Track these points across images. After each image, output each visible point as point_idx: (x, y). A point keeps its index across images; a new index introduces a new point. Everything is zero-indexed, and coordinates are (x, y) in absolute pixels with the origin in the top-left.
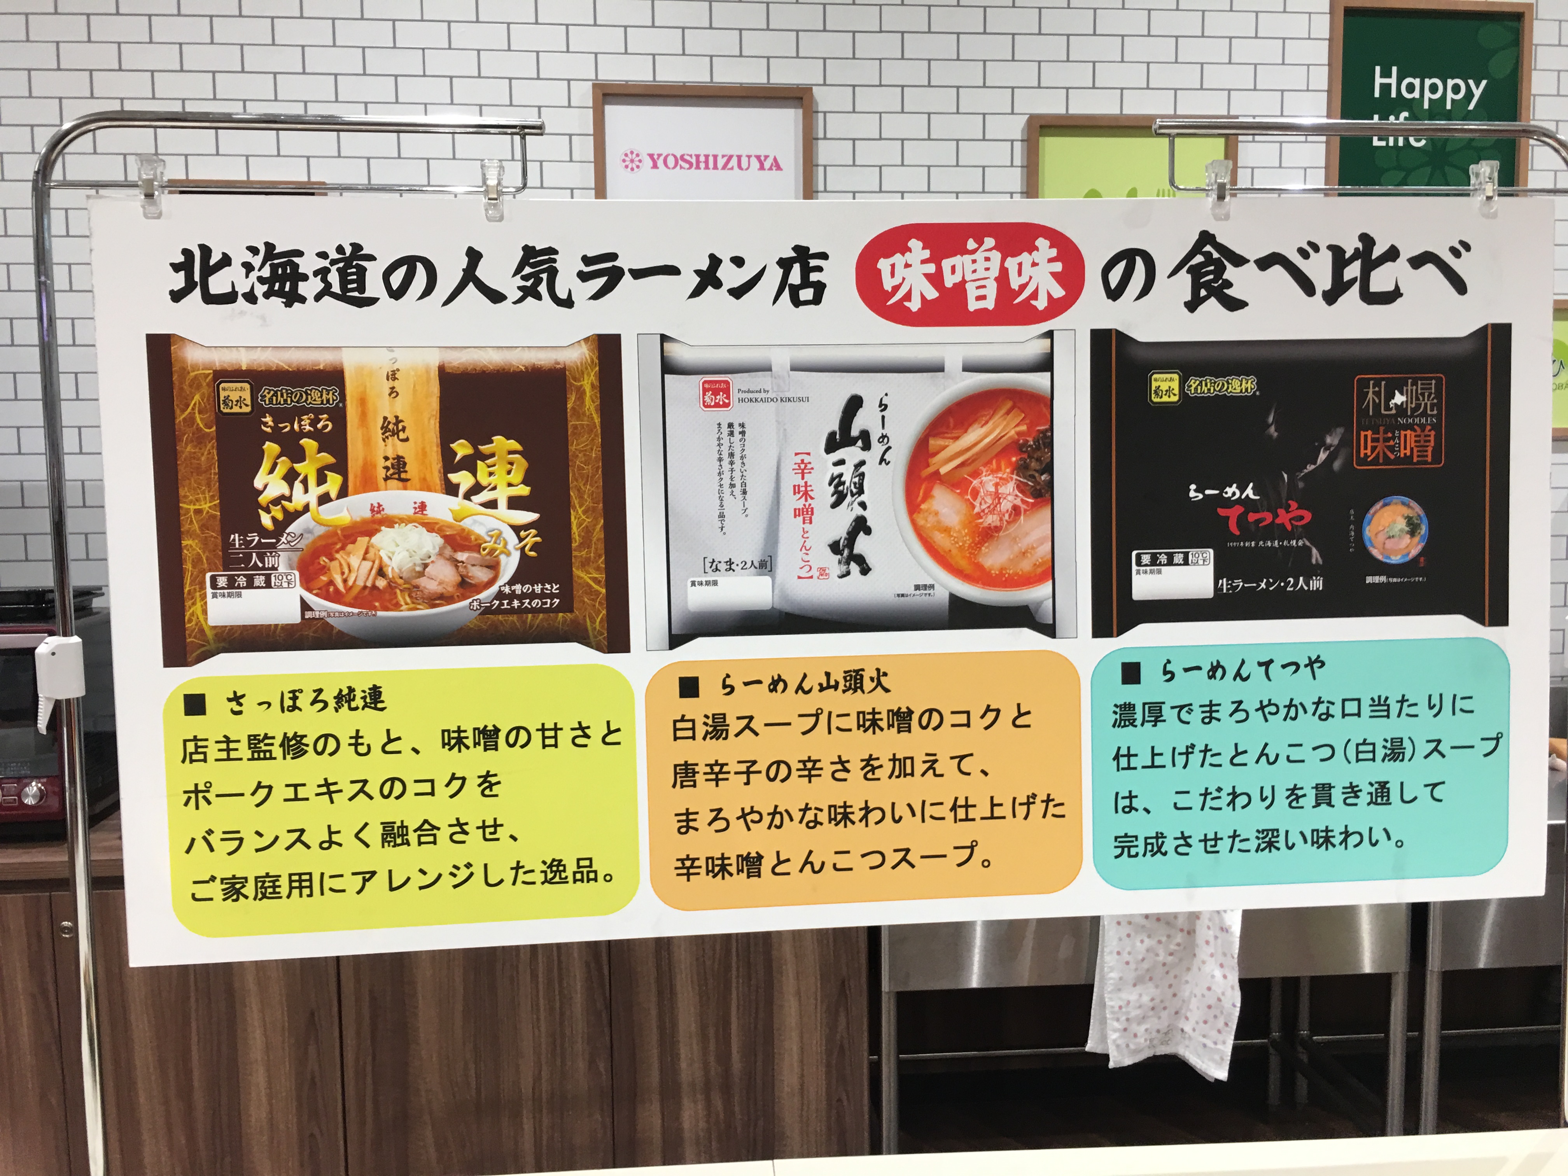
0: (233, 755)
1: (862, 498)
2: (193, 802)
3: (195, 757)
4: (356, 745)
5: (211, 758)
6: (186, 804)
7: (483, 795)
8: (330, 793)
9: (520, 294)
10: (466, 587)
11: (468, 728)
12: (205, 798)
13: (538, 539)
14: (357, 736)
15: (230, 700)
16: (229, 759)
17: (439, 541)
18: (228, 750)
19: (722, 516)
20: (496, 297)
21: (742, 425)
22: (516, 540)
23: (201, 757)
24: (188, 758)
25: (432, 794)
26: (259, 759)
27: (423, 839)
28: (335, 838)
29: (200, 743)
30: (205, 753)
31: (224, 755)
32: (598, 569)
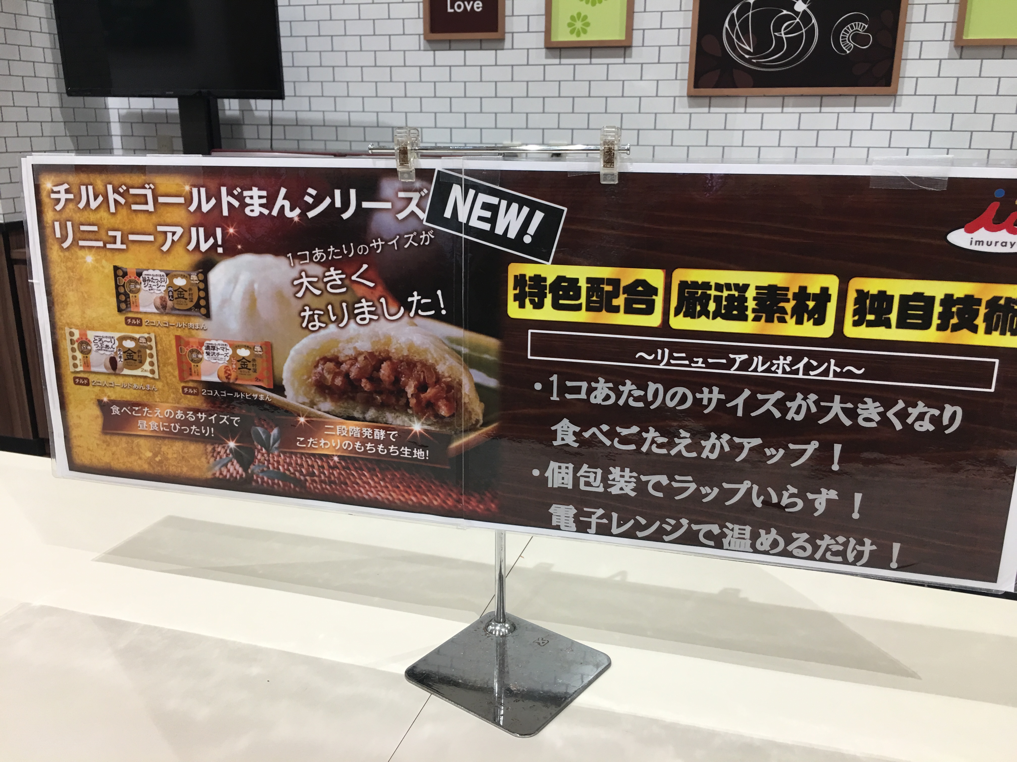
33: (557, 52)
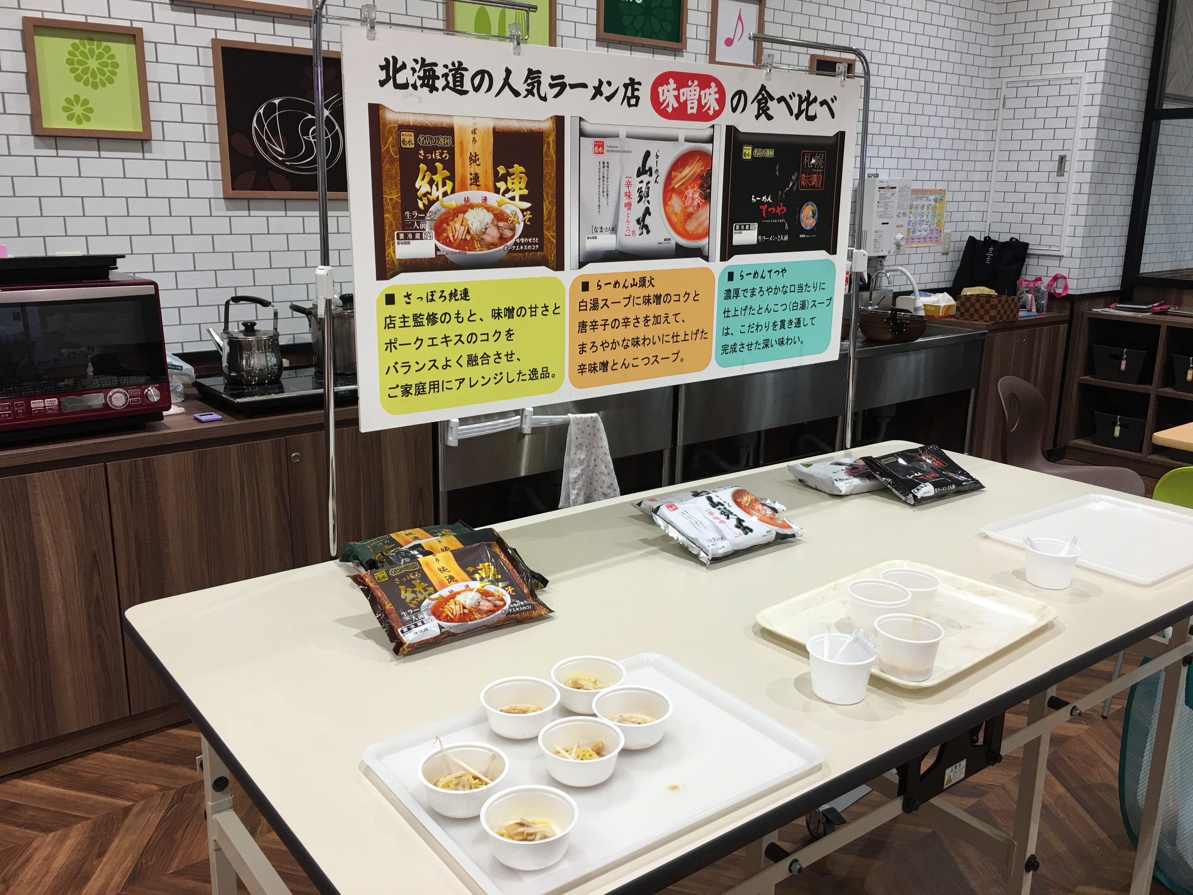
0: (407, 324)
1: (649, 199)
2: (389, 348)
3: (390, 326)
4: (458, 317)
5: (397, 326)
6: (386, 350)
7: (508, 340)
8: (446, 342)
9: (526, 93)
10: (503, 239)
11: (502, 308)
12: (394, 346)
13: (531, 216)
14: (458, 314)
15: (405, 297)
16: (405, 326)
17: (492, 216)
18: (404, 322)
19: (599, 206)
20: (517, 94)
21: (608, 163)
22: (522, 217)
23: (393, 326)
24: (387, 326)
25: (487, 340)
26: (417, 326)
27: (484, 362)
28: (449, 363)
29: (392, 319)
30: (394, 324)
31: (402, 324)
32: (553, 231)
33: (52, 142)
